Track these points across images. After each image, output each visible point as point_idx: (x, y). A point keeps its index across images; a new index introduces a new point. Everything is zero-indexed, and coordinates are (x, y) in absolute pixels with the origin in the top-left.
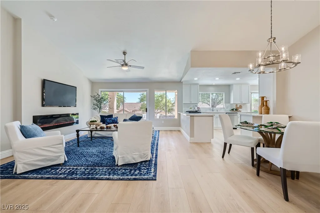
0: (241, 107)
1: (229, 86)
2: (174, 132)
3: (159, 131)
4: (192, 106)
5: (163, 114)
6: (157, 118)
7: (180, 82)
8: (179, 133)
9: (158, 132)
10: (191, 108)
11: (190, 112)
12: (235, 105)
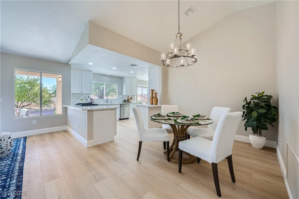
0: (131, 98)
1: (121, 78)
2: (56, 135)
3: (25, 138)
4: (82, 97)
5: (32, 108)
6: (21, 115)
7: (66, 64)
8: (65, 134)
9: (22, 140)
10: (82, 100)
11: (83, 105)
12: (127, 96)
